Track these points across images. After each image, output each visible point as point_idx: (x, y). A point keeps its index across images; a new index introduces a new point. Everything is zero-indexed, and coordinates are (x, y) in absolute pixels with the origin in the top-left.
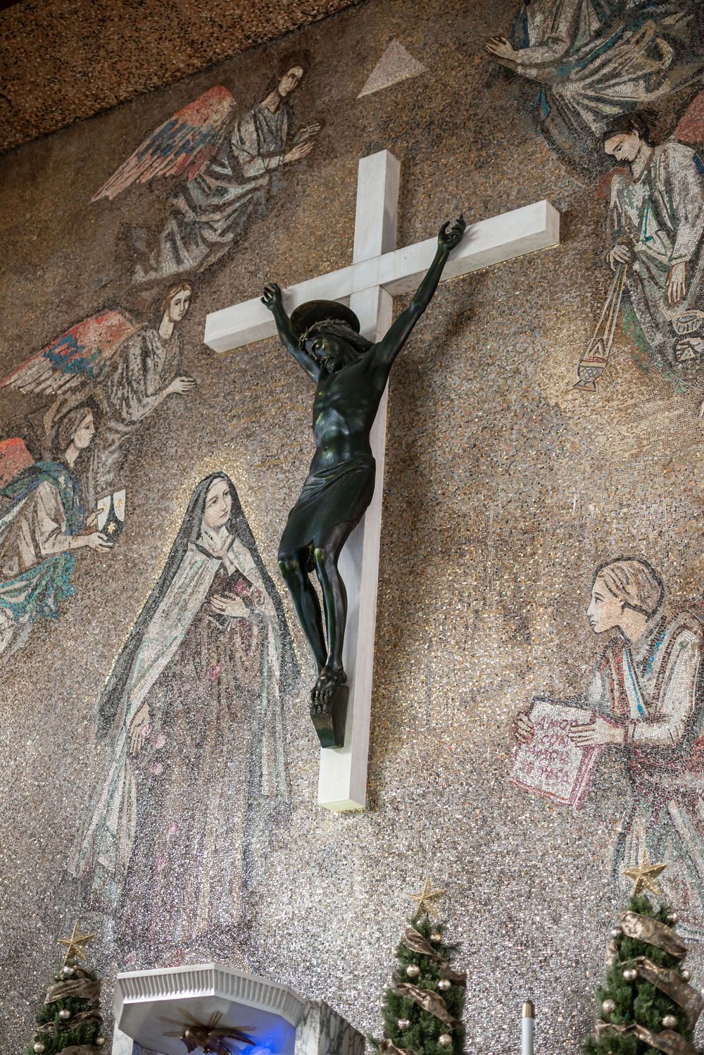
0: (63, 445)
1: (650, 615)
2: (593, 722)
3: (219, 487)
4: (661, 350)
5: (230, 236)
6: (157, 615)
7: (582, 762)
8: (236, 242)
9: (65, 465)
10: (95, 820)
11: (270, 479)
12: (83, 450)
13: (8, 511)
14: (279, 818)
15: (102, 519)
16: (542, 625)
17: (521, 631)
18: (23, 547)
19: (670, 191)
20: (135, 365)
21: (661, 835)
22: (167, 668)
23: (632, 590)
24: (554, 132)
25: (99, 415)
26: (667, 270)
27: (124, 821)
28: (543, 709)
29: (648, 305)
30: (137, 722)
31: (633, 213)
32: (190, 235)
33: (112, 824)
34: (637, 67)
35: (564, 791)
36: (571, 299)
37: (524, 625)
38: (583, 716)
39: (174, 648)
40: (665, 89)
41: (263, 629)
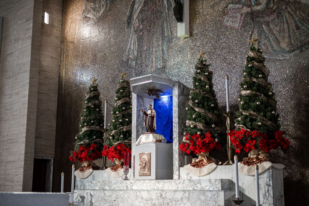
2: (243, 7)
7: (241, 18)
10: (128, 47)
14: (170, 41)
22: (141, 9)
27: (135, 47)
28: (229, 6)
30: (136, 23)
33: (132, 48)
35: (237, 25)
38: (240, 6)
39: (142, 4)
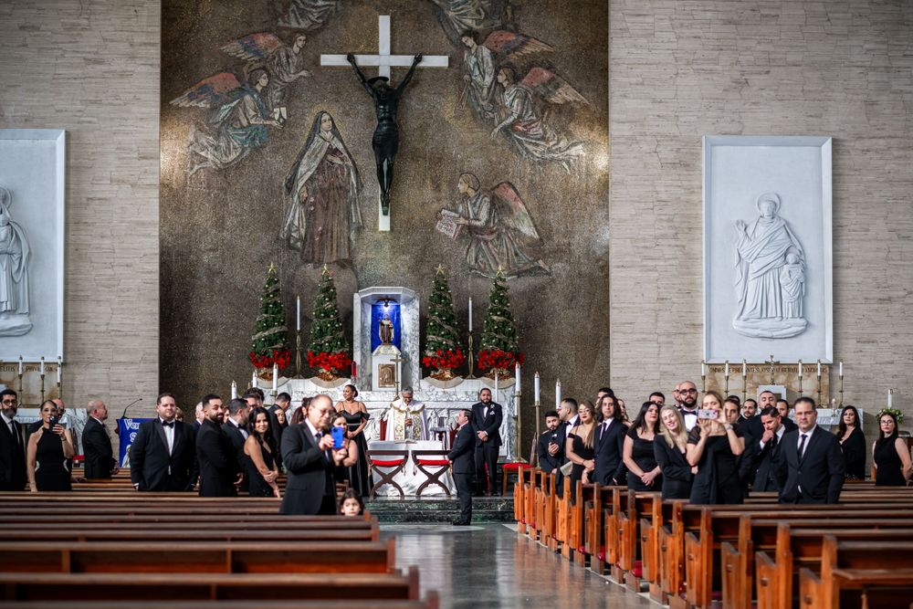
0: (254, 82)
1: (476, 191)
2: (459, 217)
3: (325, 117)
4: (480, 113)
5: (320, 21)
6: (305, 156)
8: (323, 24)
9: (257, 91)
10: (289, 221)
11: (347, 119)
12: (263, 87)
13: (232, 102)
14: (360, 229)
15: (277, 116)
16: (444, 187)
17: (437, 188)
18: (241, 118)
19: (483, 62)
20: (284, 60)
21: (479, 250)
22: (312, 175)
23: (471, 183)
24: (446, 27)
25: (269, 75)
26: (482, 89)
27: (301, 223)
28: (444, 212)
29: (476, 98)
30: (302, 191)
31: (472, 66)
32: (303, 14)
33: (296, 223)
34: (472, 15)
35: (451, 235)
36: (451, 87)
37: (438, 186)
38: (457, 215)
39: (314, 169)
40: (481, 27)
41: (349, 170)
